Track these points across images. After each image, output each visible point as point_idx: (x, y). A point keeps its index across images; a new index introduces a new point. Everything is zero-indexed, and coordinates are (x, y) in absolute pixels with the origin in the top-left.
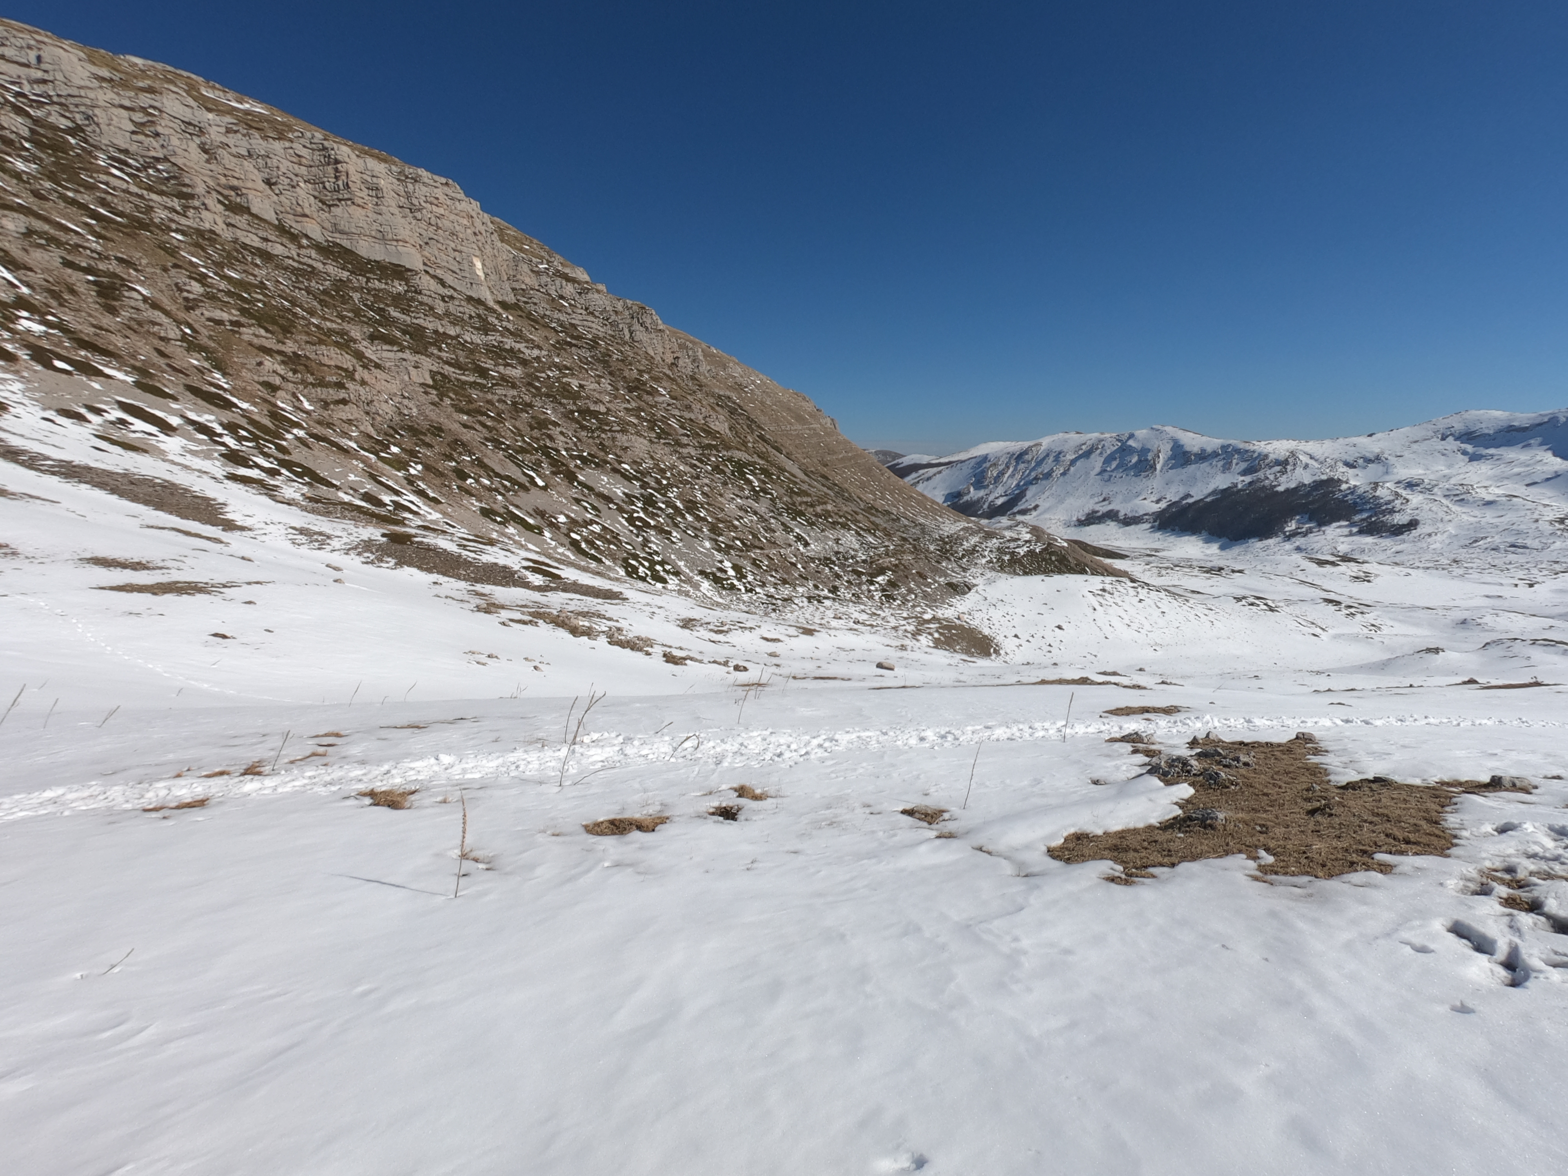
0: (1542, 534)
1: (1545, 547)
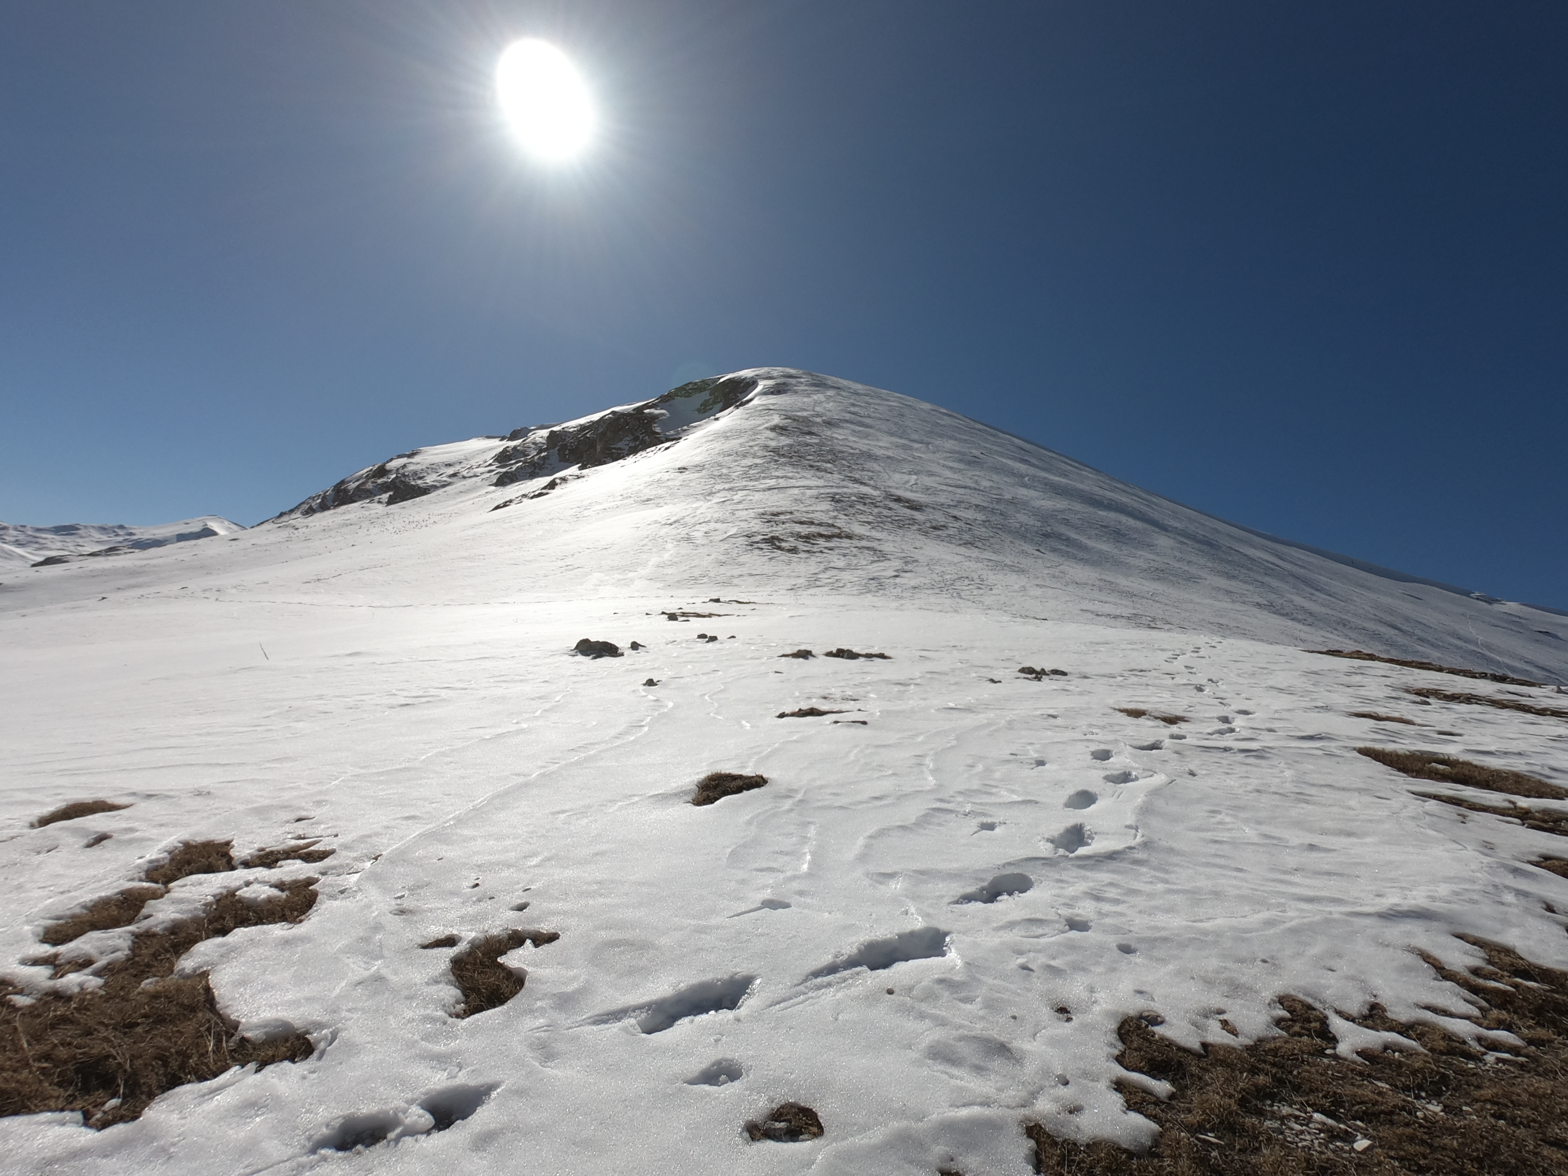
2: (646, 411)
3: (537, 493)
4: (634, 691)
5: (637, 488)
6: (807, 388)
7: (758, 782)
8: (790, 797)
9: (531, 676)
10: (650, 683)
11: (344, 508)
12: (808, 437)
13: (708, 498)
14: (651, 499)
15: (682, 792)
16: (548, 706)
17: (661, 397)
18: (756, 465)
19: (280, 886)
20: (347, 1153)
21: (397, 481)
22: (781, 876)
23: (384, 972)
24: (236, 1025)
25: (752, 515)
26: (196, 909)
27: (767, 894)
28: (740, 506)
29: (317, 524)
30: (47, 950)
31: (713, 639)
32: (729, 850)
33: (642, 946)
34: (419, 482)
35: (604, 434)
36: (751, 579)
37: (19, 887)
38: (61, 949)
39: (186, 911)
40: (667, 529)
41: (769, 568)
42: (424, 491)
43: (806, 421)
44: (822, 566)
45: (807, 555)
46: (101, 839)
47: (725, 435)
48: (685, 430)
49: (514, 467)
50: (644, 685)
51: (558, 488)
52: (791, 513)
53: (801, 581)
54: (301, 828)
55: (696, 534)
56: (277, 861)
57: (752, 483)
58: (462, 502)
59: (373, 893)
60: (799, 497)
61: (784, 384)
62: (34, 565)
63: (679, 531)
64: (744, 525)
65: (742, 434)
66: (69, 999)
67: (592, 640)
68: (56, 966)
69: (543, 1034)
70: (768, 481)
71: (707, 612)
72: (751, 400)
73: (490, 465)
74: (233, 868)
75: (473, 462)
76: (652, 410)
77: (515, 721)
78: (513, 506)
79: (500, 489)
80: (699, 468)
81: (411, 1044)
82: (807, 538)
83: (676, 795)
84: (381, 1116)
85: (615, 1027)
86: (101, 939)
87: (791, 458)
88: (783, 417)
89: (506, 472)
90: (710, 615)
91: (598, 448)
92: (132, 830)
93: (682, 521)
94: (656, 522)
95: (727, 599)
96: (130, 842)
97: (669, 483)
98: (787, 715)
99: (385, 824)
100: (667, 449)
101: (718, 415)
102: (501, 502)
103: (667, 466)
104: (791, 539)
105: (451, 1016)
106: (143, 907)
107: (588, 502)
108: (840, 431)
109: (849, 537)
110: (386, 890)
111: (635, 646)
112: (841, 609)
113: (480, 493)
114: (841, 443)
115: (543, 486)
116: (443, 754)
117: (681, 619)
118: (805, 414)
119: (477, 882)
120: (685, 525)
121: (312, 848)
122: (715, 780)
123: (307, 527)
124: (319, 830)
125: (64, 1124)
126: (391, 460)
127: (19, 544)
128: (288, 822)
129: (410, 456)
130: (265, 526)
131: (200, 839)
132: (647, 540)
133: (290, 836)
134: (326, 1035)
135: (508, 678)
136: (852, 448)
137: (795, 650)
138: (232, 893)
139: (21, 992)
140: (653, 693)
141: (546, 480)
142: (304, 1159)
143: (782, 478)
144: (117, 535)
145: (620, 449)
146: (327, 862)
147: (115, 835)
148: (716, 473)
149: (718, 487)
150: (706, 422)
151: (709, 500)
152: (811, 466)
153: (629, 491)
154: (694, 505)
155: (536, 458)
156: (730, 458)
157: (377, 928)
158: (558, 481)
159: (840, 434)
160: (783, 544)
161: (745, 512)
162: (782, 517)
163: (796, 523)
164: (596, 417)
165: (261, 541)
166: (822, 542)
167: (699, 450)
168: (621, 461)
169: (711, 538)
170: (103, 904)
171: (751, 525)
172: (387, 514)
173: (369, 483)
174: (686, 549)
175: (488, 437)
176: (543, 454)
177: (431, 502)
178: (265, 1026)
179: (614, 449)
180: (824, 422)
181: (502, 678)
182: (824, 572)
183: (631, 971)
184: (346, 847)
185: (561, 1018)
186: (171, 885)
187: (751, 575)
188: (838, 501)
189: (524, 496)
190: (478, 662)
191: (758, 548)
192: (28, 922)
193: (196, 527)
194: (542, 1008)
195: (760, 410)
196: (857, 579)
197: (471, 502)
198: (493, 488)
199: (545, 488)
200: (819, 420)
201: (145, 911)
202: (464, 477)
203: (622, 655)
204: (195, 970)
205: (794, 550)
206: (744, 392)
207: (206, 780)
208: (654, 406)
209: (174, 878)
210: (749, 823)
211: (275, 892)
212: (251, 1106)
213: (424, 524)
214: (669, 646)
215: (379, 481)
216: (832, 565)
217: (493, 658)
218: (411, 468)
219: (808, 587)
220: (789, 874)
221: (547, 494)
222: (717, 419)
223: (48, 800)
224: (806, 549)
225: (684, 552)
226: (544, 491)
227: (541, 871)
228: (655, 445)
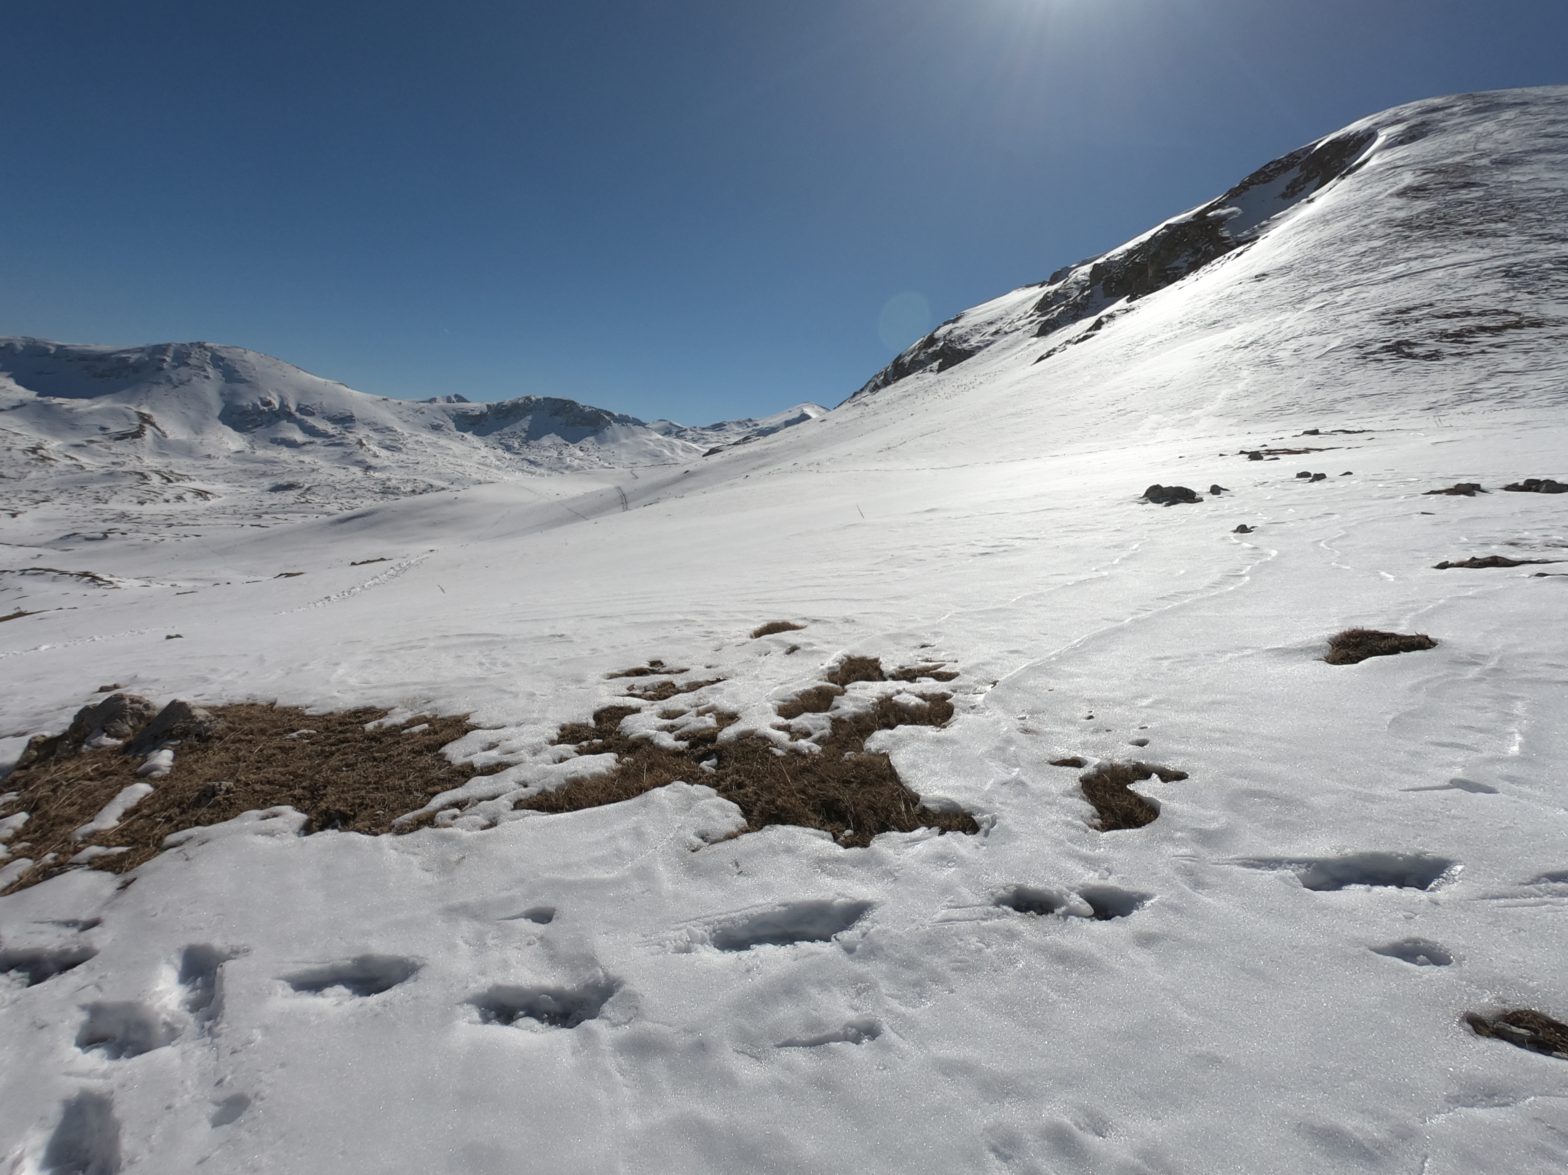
0: (17, 464)
1: (22, 476)
2: (1210, 214)
3: (1081, 337)
4: (1223, 539)
5: (1201, 310)
6: (1464, 119)
7: (1422, 643)
8: (1476, 664)
9: (1100, 526)
10: (1243, 529)
11: (902, 380)
12: (1464, 192)
13: (1298, 306)
14: (1219, 321)
15: (1310, 648)
16: (1124, 554)
17: (1230, 191)
18: (1373, 249)
19: (923, 696)
20: (1023, 914)
21: (945, 348)
22: (1474, 755)
23: (1023, 778)
24: (918, 797)
25: (1366, 318)
26: (867, 707)
27: (1458, 773)
28: (1347, 309)
29: (882, 399)
30: (781, 721)
31: (1320, 477)
32: (1391, 717)
33: (1287, 802)
34: (965, 345)
35: (1156, 254)
36: (1363, 402)
37: (756, 677)
38: (792, 722)
39: (861, 707)
40: (1242, 353)
41: (1392, 384)
42: (969, 354)
43: (1461, 168)
44: (1484, 372)
45: (1457, 359)
46: (793, 649)
47: (1324, 220)
48: (1264, 226)
49: (1056, 313)
50: (1235, 532)
51: (1104, 327)
52: (1431, 305)
53: (1447, 395)
54: (927, 653)
55: (1281, 354)
56: (916, 677)
57: (1365, 276)
58: (1005, 359)
59: (996, 713)
60: (1446, 281)
61: (1423, 124)
62: (704, 456)
63: (1257, 354)
64: (1353, 333)
65: (1351, 212)
66: (804, 756)
67: (1164, 486)
68: (791, 733)
69: (1188, 862)
70: (1392, 268)
71: (1302, 447)
72: (1366, 161)
73: (1031, 315)
74: (885, 680)
75: (1014, 316)
76: (1218, 211)
77: (1094, 569)
78: (1056, 356)
79: (1042, 338)
80: (1285, 271)
81: (1061, 843)
82: (1458, 336)
83: (1302, 650)
84: (1047, 893)
85: (1269, 875)
86: (813, 719)
87: (1432, 228)
88: (1419, 172)
89: (1048, 320)
90: (1307, 451)
91: (1150, 273)
92: (811, 644)
93: (1261, 342)
94: (1226, 347)
95: (1329, 430)
96: (813, 653)
97: (1243, 297)
98: (1452, 565)
99: (994, 655)
100: (1238, 255)
101: (1312, 196)
102: (1044, 352)
103: (1238, 277)
104: (1428, 341)
105: (1090, 826)
106: (832, 701)
107: (1140, 337)
108: (1526, 169)
109: (1537, 324)
110: (1010, 711)
111: (1216, 490)
112: (1519, 427)
113: (1022, 347)
114: (1525, 187)
115: (1088, 328)
116: (1031, 598)
117: (1266, 457)
118: (1458, 159)
119: (1091, 714)
120: (1266, 345)
121: (940, 670)
122: (1357, 637)
123: (875, 402)
124: (941, 656)
125: (823, 838)
126: (939, 328)
127: (694, 441)
128: (915, 647)
129: (954, 321)
130: (845, 406)
131: (857, 655)
132: (1214, 370)
133: (920, 659)
134: (987, 818)
135: (1076, 528)
136: (1547, 190)
137: (1452, 484)
138: (889, 698)
139: (776, 746)
140: (1247, 542)
141: (1092, 320)
142: (991, 908)
143: (1416, 259)
144: (748, 427)
145: (1177, 268)
146: (953, 683)
147: (802, 647)
148: (1311, 272)
149: (1313, 290)
150: (1296, 209)
151: (1299, 309)
152: (1469, 233)
153: (1190, 316)
154: (1278, 319)
155: (1079, 298)
156: (1332, 248)
157: (1009, 741)
158: (1104, 319)
159: (1524, 174)
160: (1417, 350)
161: (1355, 316)
162: (1415, 314)
163: (1439, 317)
164: (1146, 237)
165: (842, 419)
166: (1485, 339)
167: (1285, 247)
168: (1179, 283)
169: (1303, 357)
170: (806, 695)
171: (1364, 331)
172: (939, 381)
173: (922, 355)
174: (1267, 374)
175: (1028, 286)
176: (1087, 292)
177: (976, 364)
178: (939, 802)
179: (1170, 269)
180: (1495, 162)
181: (1072, 528)
182: (1487, 380)
183: (1279, 824)
184: (967, 672)
185: (1204, 852)
186: (847, 687)
187: (1364, 396)
188: (1516, 275)
189: (1068, 342)
190: (1044, 513)
191: (1376, 360)
192: (769, 701)
193: (796, 415)
194: (1182, 838)
195: (1381, 172)
196: (1551, 383)
197: (1014, 357)
198: (1035, 339)
199: (1090, 330)
200: (1485, 161)
201: (834, 703)
202: (1006, 333)
203: (1201, 500)
204: (878, 750)
205: (1434, 356)
206: (1354, 152)
207: (850, 611)
208: (1221, 205)
209: (847, 683)
210: (1415, 688)
211: (919, 701)
212: (943, 859)
213: (971, 386)
214: (1259, 488)
215: (930, 351)
216: (1503, 368)
217: (1057, 509)
218: (957, 332)
219: (1459, 402)
220: (1487, 754)
221: (1093, 335)
222: (1312, 201)
223: (756, 620)
224: (1455, 351)
225: (1264, 378)
226: (1089, 333)
227: (1156, 712)
228: (1222, 253)
